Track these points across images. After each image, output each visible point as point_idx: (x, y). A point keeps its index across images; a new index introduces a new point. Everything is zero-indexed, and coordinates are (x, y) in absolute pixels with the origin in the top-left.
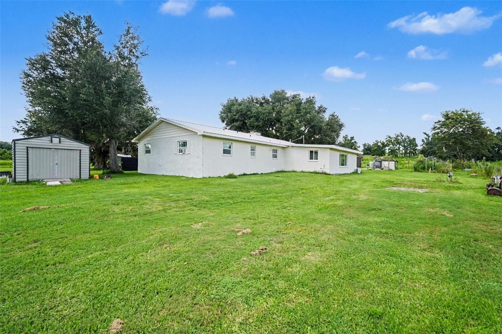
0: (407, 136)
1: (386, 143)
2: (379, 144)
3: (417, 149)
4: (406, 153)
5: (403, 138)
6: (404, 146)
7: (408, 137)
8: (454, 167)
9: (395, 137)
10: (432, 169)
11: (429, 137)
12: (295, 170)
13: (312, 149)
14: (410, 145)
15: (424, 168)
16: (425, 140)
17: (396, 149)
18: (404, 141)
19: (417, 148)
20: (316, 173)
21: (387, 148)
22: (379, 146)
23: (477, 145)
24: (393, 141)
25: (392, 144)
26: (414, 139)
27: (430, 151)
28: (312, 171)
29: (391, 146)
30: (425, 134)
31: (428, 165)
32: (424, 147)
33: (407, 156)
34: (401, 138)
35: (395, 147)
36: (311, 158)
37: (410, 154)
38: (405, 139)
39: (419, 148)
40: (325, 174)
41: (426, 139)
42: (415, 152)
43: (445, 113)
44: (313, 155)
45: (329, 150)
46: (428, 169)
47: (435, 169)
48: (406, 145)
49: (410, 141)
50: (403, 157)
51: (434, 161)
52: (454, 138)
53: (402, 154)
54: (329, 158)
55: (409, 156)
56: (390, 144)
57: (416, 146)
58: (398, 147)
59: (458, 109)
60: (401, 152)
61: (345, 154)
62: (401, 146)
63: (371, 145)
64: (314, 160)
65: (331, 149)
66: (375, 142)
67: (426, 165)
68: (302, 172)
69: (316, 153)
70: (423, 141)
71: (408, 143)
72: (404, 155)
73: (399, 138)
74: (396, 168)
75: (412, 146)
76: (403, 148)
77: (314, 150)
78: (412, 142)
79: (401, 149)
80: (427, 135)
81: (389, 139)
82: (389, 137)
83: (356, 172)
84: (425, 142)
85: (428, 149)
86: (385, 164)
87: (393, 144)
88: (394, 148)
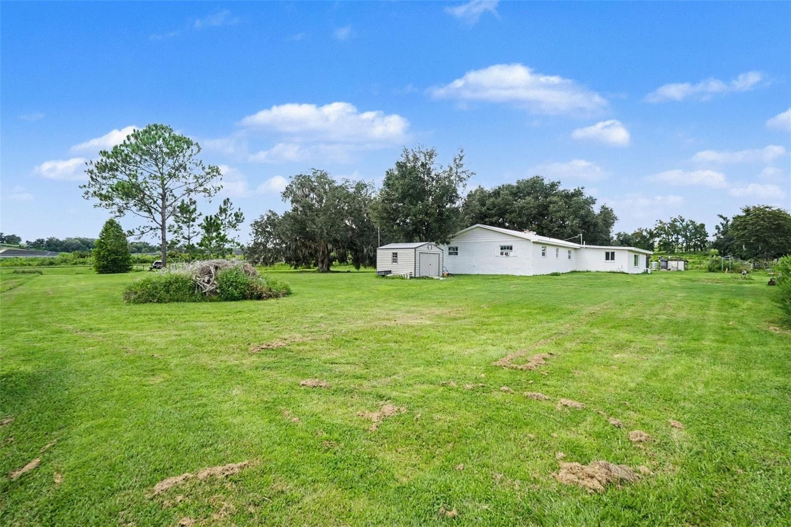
0: (691, 221)
1: (655, 232)
2: (645, 233)
3: (707, 241)
4: (688, 247)
5: (684, 224)
6: (685, 236)
7: (693, 223)
8: (755, 268)
9: (670, 222)
10: (728, 270)
11: (727, 222)
12: (589, 270)
13: (608, 251)
14: (695, 234)
15: (720, 268)
16: (721, 227)
17: (673, 241)
18: (686, 228)
19: (707, 238)
20: (614, 272)
21: (657, 240)
22: (645, 237)
23: (782, 243)
24: (666, 228)
25: (666, 234)
26: (702, 226)
27: (728, 243)
28: (609, 270)
29: (664, 236)
30: (721, 216)
31: (724, 265)
32: (719, 238)
33: (690, 252)
34: (681, 224)
35: (670, 237)
36: (607, 258)
37: (695, 249)
38: (688, 225)
39: (711, 239)
40: (623, 273)
41: (722, 224)
42: (705, 246)
43: (745, 208)
44: (610, 256)
45: (627, 252)
46: (725, 269)
47: (733, 269)
48: (688, 234)
49: (696, 228)
50: (684, 254)
51: (731, 260)
52: (756, 235)
53: (681, 248)
54: (627, 259)
55: (694, 253)
56: (661, 234)
57: (706, 235)
58: (675, 238)
59: (761, 205)
60: (680, 246)
61: (637, 254)
62: (679, 237)
63: (630, 235)
64: (610, 261)
65: (629, 250)
66: (637, 231)
67: (722, 265)
68: (597, 272)
69: (613, 254)
70: (717, 227)
71: (693, 231)
72: (686, 251)
73: (678, 224)
74: (686, 269)
75: (698, 236)
76: (684, 239)
77: (610, 251)
78: (700, 230)
79: (680, 241)
80: (725, 219)
81: (660, 225)
82: (661, 222)
83: (646, 273)
84: (722, 229)
85: (726, 241)
86: (672, 264)
87: (668, 234)
88: (669, 239)
